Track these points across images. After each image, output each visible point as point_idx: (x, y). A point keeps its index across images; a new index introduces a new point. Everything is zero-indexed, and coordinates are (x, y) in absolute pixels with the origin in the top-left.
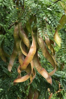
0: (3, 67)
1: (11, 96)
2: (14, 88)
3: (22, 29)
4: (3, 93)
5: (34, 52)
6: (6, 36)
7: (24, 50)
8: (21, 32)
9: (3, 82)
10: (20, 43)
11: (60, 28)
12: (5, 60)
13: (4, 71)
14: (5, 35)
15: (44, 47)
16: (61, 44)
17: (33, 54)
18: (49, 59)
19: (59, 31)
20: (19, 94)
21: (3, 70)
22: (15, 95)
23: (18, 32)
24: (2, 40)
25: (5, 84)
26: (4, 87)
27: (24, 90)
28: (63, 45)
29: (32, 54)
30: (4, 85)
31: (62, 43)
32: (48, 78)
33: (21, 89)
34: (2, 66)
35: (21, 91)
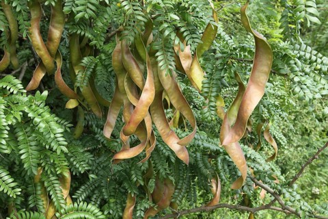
0: (96, 129)
1: (115, 192)
2: (122, 175)
3: (127, 52)
4: (96, 185)
5: (150, 99)
6: (100, 59)
7: (135, 94)
8: (126, 57)
9: (97, 161)
10: (125, 80)
11: (204, 47)
12: (100, 112)
13: (99, 139)
14: (97, 57)
15: (173, 87)
16: (203, 83)
17: (148, 103)
18: (187, 112)
19: (202, 56)
20: (130, 187)
21: (97, 136)
22: (123, 191)
23: (120, 57)
24: (91, 70)
25: (102, 166)
26: (100, 172)
27: (141, 178)
28: (206, 85)
29: (145, 103)
30: (99, 169)
31: (206, 80)
32: (179, 151)
33: (134, 176)
34: (94, 126)
35: (135, 179)
